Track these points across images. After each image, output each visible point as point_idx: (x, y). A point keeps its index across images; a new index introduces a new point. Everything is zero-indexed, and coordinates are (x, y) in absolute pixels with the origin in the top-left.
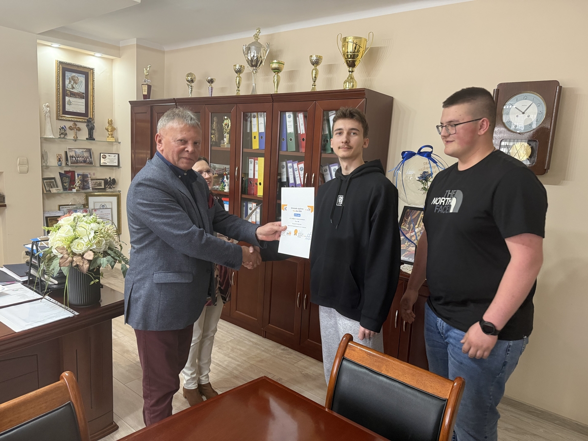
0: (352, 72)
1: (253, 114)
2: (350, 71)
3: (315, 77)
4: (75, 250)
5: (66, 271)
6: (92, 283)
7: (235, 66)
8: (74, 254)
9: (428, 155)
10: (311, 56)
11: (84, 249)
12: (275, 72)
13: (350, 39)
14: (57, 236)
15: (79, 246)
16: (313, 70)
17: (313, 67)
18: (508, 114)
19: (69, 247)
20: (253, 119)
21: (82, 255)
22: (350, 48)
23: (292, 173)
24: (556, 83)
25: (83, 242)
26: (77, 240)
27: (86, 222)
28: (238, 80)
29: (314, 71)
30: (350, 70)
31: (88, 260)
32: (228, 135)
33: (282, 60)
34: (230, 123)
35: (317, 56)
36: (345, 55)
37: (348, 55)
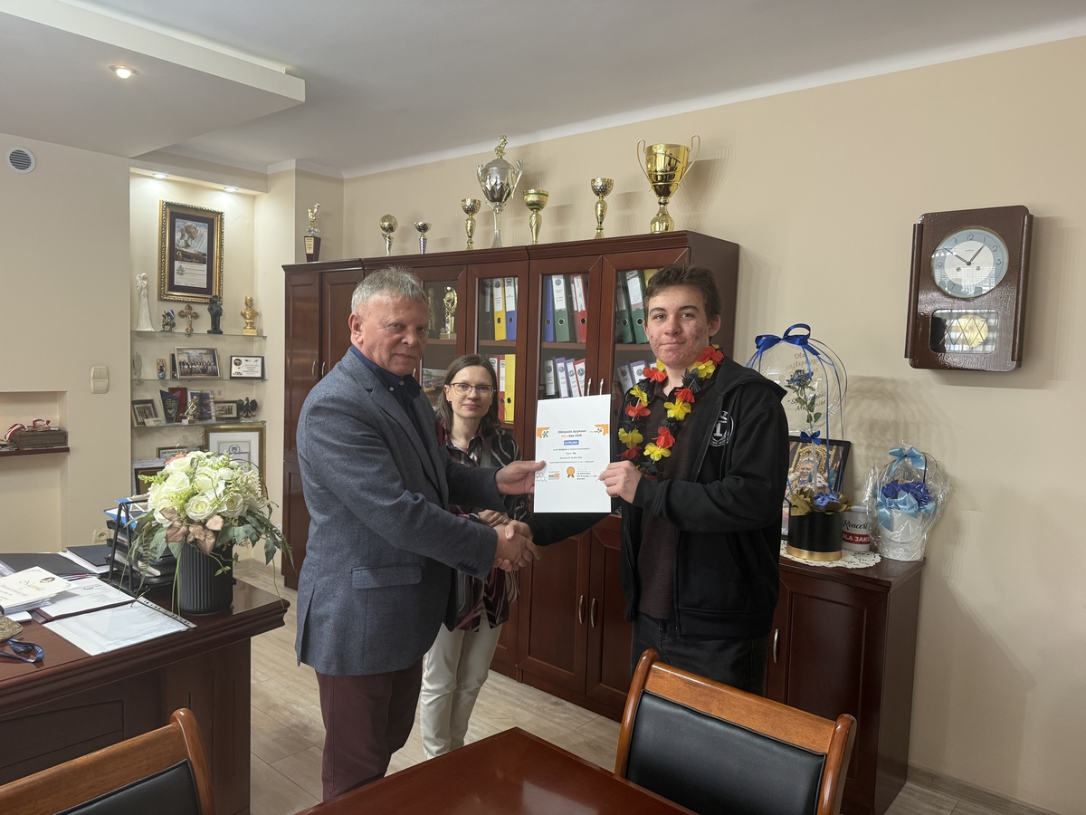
0: (665, 204)
1: (495, 281)
2: (660, 203)
3: (602, 216)
4: (191, 515)
5: (176, 550)
6: (220, 572)
7: (464, 201)
8: (190, 521)
9: (803, 341)
10: (594, 180)
11: (207, 511)
12: (532, 209)
13: (660, 150)
14: (163, 490)
15: (199, 507)
16: (598, 203)
17: (597, 198)
18: (941, 266)
19: (183, 509)
20: (495, 289)
21: (203, 524)
22: (661, 164)
23: (565, 380)
24: (1021, 210)
25: (205, 500)
26: (195, 497)
27: (212, 467)
28: (469, 225)
29: (599, 205)
30: (662, 201)
31: (214, 532)
32: (453, 318)
33: (544, 189)
34: (456, 298)
35: (603, 180)
36: (652, 176)
37: (657, 176)
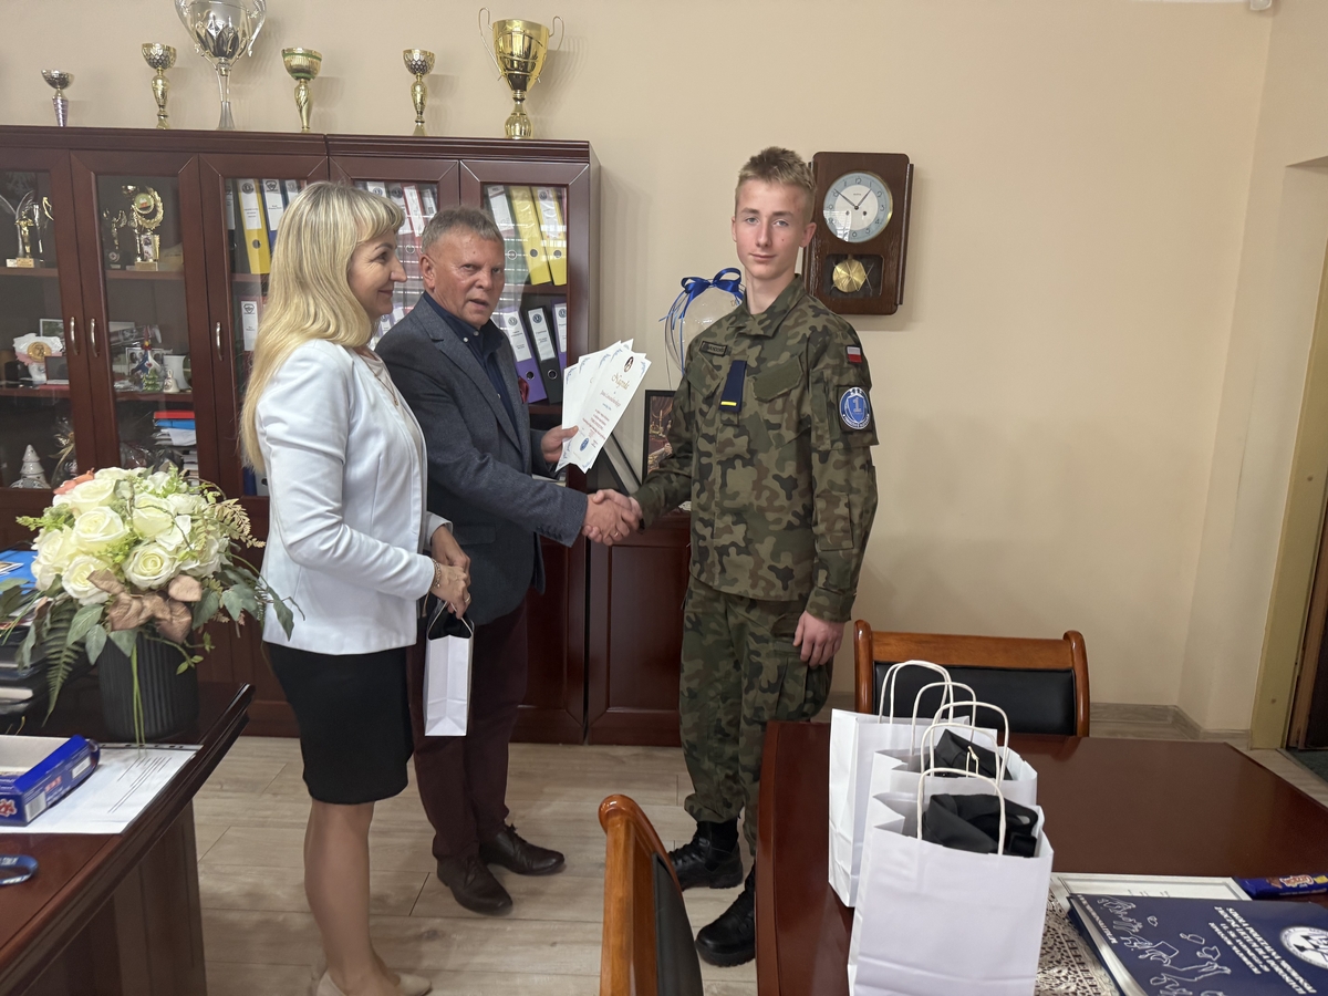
0: (522, 100)
1: (242, 183)
2: (516, 99)
3: (422, 103)
4: (136, 578)
5: (126, 644)
6: (183, 667)
7: (149, 46)
9: (733, 287)
10: (410, 51)
11: (165, 574)
12: (298, 78)
13: (517, 26)
15: (150, 563)
16: (415, 85)
17: (413, 78)
18: (832, 208)
19: (120, 570)
20: (243, 195)
21: (163, 591)
22: (518, 46)
24: (903, 159)
25: (159, 551)
26: (140, 549)
28: (160, 87)
29: (418, 88)
30: (518, 96)
31: (187, 604)
32: (157, 238)
33: (299, 43)
34: (160, 205)
35: (423, 53)
36: (506, 60)
37: (512, 62)
